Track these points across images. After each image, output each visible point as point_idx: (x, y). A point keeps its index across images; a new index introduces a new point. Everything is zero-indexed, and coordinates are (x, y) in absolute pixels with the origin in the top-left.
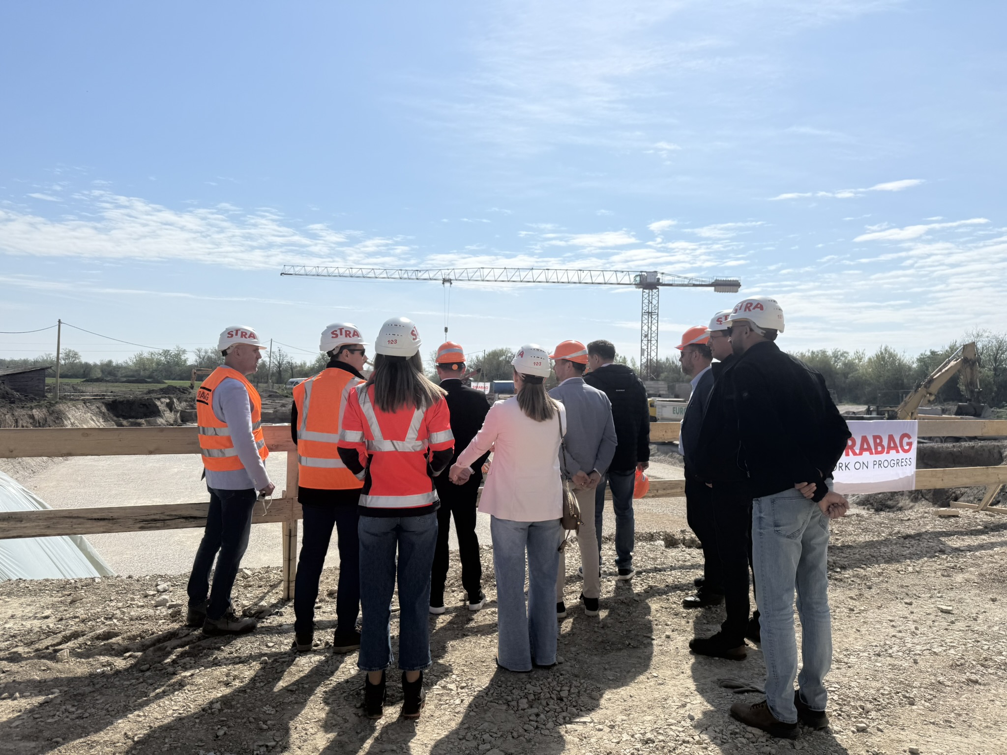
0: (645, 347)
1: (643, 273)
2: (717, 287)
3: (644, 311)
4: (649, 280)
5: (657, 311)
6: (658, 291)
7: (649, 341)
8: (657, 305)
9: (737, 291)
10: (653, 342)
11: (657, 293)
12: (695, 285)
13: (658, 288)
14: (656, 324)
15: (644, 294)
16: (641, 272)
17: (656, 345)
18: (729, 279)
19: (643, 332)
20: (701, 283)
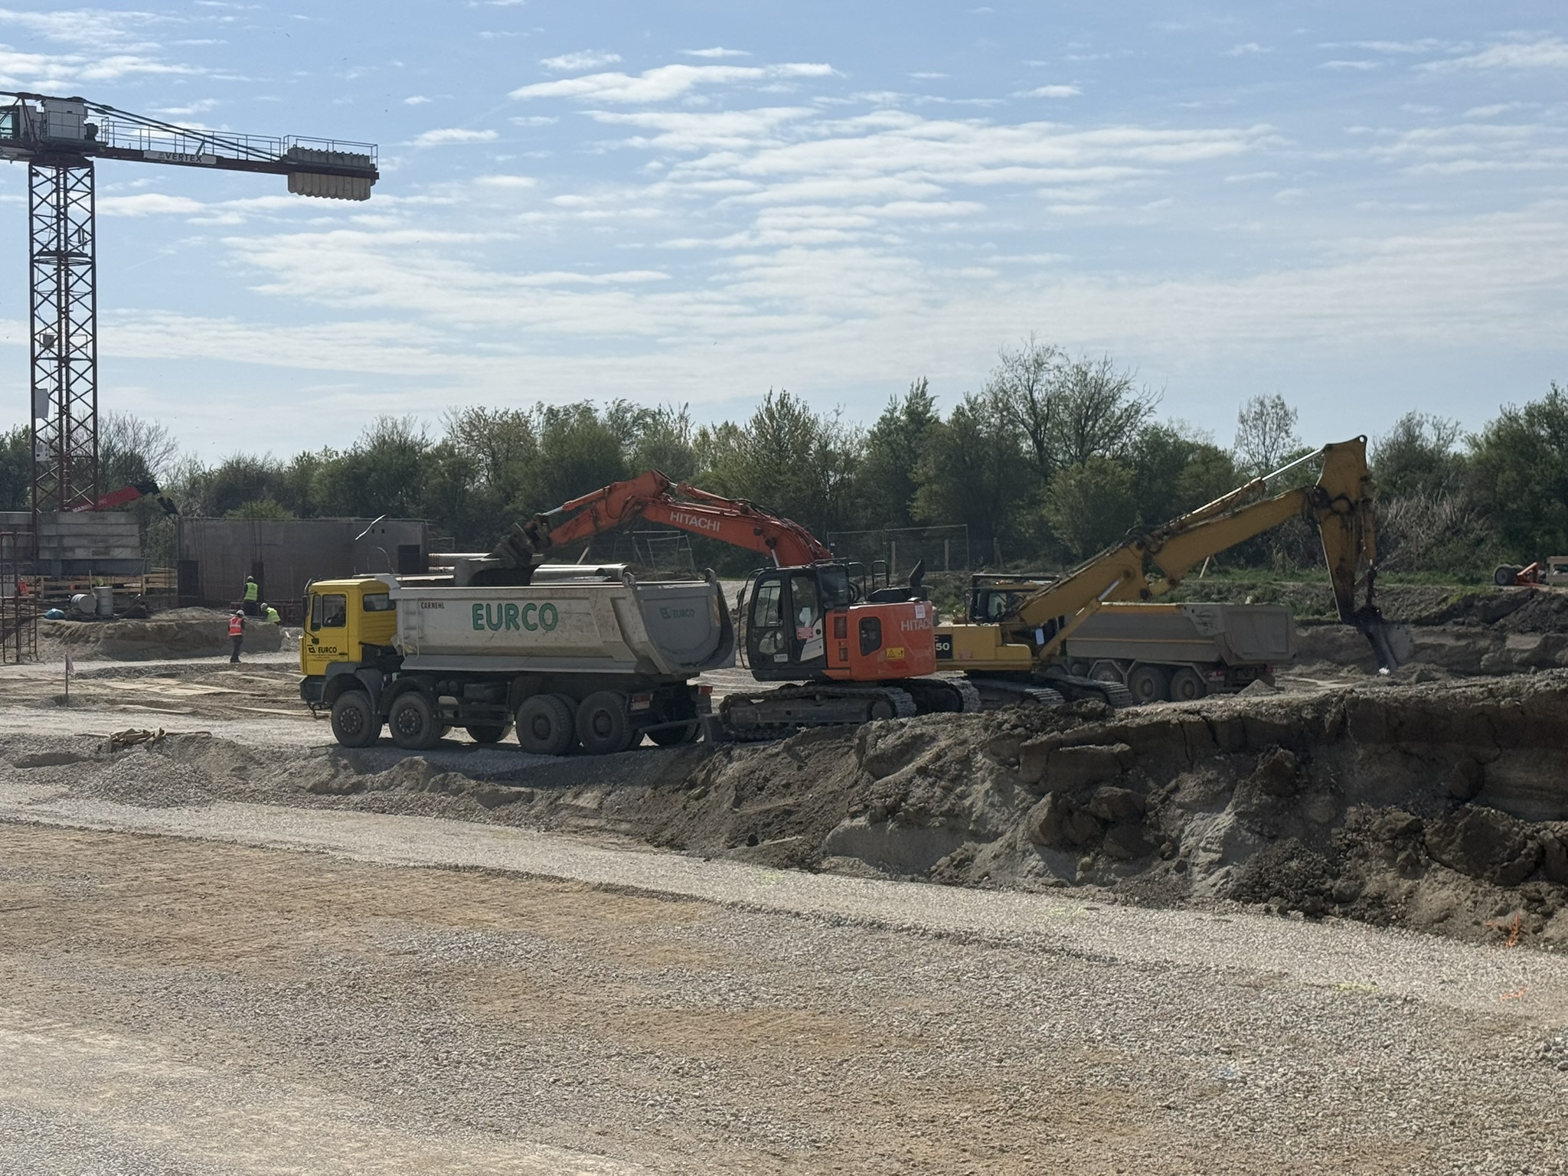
0: (49, 385)
1: (29, 102)
2: (298, 175)
3: (37, 248)
4: (55, 132)
5: (88, 250)
6: (91, 175)
7: (64, 361)
8: (88, 227)
9: (365, 196)
10: (78, 366)
11: (87, 181)
12: (222, 163)
13: (90, 165)
14: (88, 300)
15: (36, 181)
16: (22, 96)
17: (89, 375)
18: (339, 149)
19: (39, 327)
20: (243, 156)
